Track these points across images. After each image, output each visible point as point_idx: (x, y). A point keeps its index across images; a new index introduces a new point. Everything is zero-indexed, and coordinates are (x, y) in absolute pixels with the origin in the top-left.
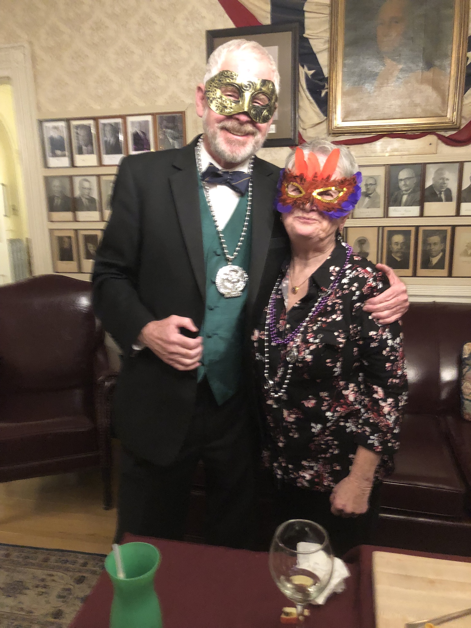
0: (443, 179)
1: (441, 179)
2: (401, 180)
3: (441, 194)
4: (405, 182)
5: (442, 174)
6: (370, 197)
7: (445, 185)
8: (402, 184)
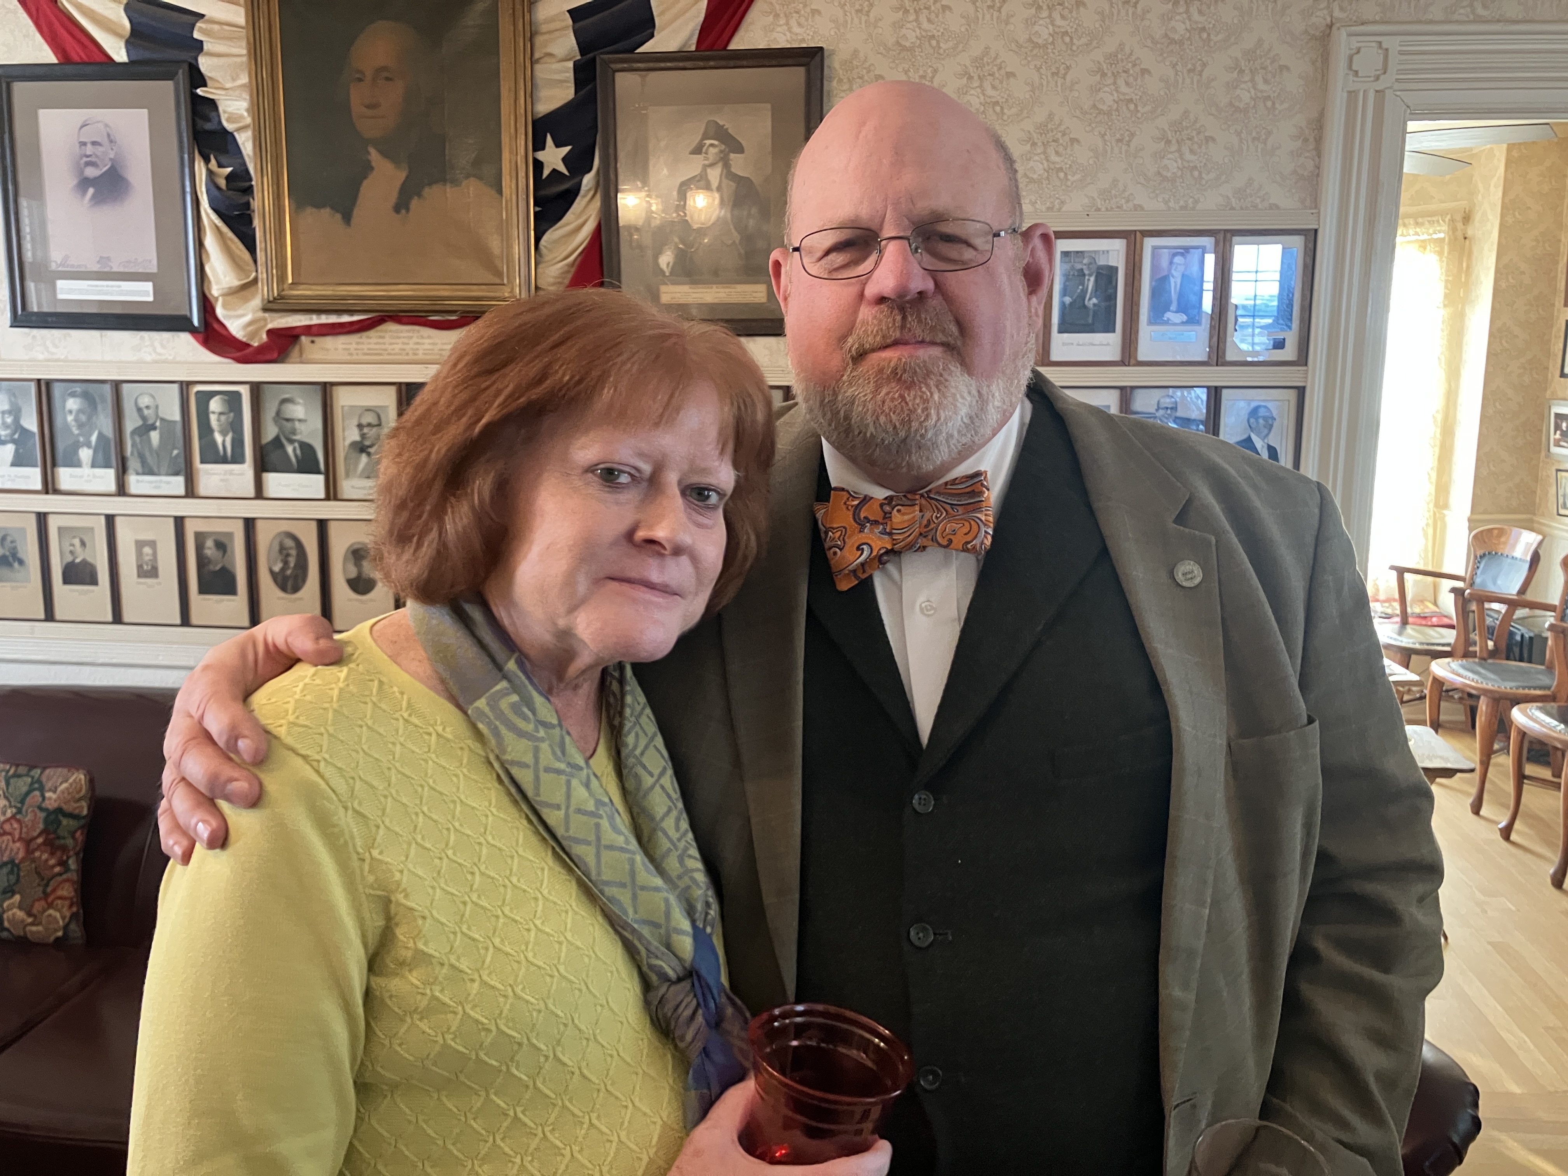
6: (369, 454)
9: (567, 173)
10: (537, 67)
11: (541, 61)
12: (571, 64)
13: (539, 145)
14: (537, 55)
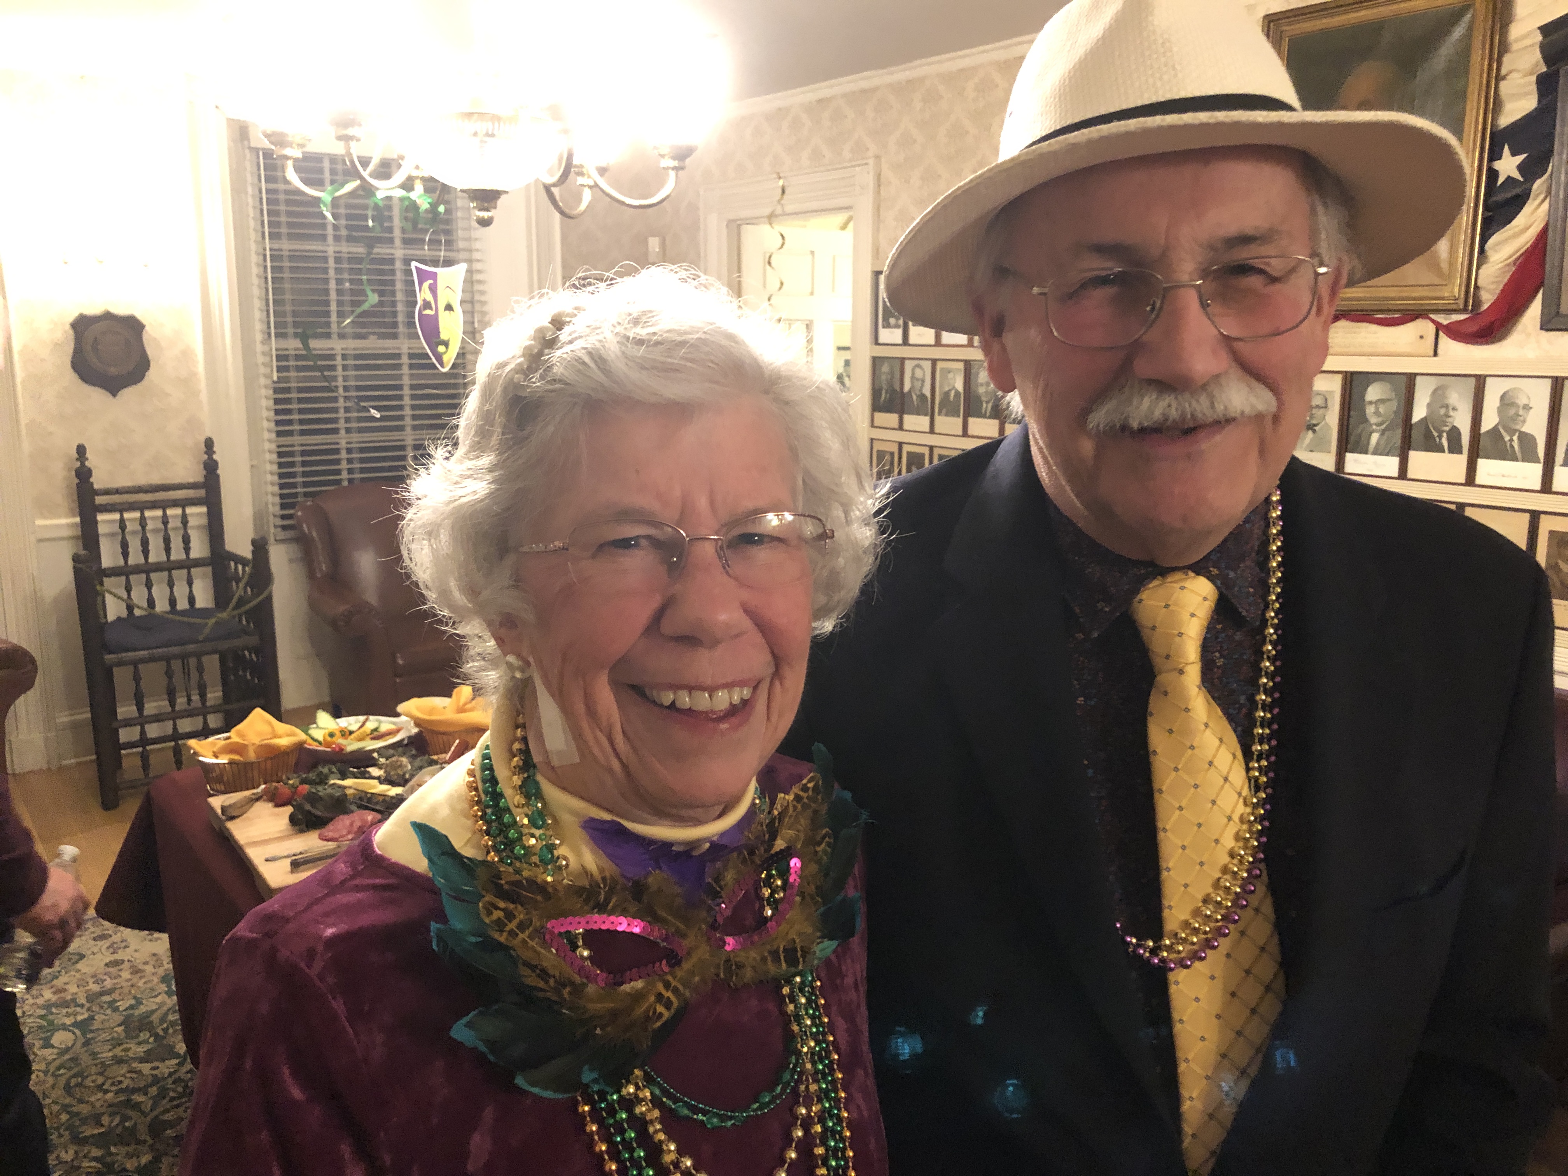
0: (1447, 406)
1: (1442, 407)
2: (1371, 403)
3: (1440, 437)
4: (1377, 409)
5: (1444, 397)
7: (1450, 420)
8: (1370, 410)
9: (1522, 179)
10: (1503, 85)
11: (1508, 77)
12: (1534, 78)
13: (1495, 155)
14: (1503, 72)
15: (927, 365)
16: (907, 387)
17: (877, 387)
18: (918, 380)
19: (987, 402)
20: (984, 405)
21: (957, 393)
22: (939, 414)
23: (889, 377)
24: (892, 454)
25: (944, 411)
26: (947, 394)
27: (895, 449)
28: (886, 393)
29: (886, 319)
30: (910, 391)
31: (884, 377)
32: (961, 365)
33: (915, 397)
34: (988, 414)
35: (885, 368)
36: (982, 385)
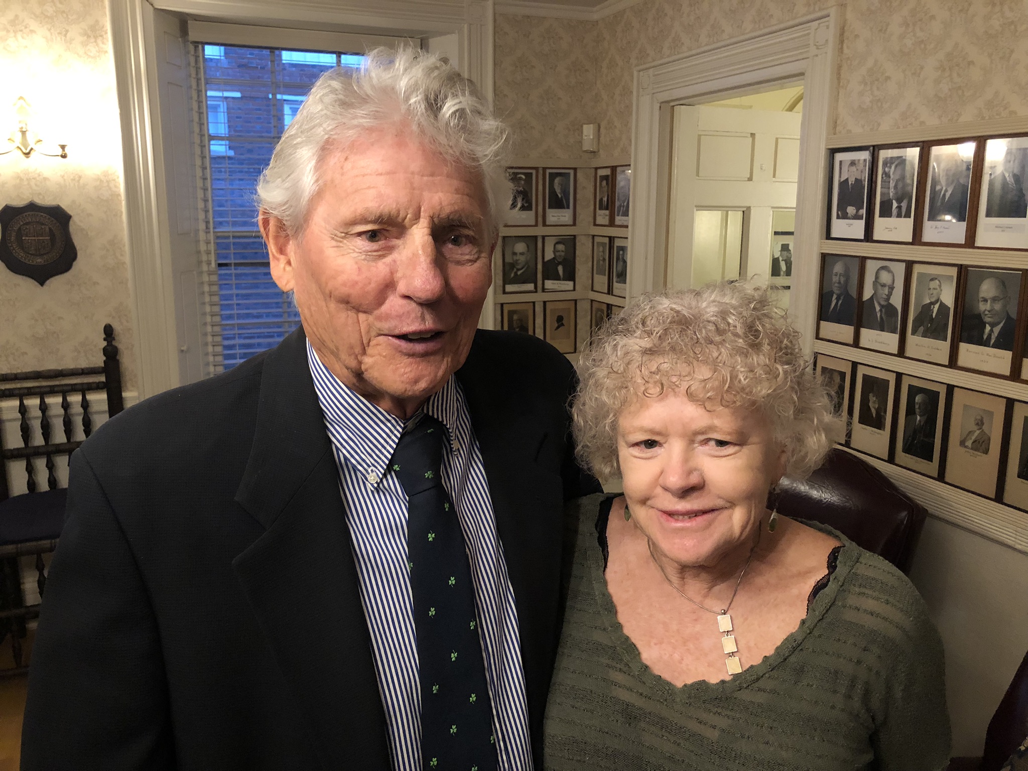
15: (900, 269)
16: (867, 294)
17: (825, 291)
18: (884, 286)
19: (993, 325)
20: (988, 328)
21: (943, 308)
22: (913, 333)
23: (842, 280)
24: (842, 375)
25: (921, 329)
26: (927, 308)
27: (848, 370)
28: (838, 299)
29: (842, 207)
30: (872, 298)
31: (835, 279)
32: (954, 272)
33: (878, 308)
34: (992, 341)
35: (838, 268)
36: (985, 300)
